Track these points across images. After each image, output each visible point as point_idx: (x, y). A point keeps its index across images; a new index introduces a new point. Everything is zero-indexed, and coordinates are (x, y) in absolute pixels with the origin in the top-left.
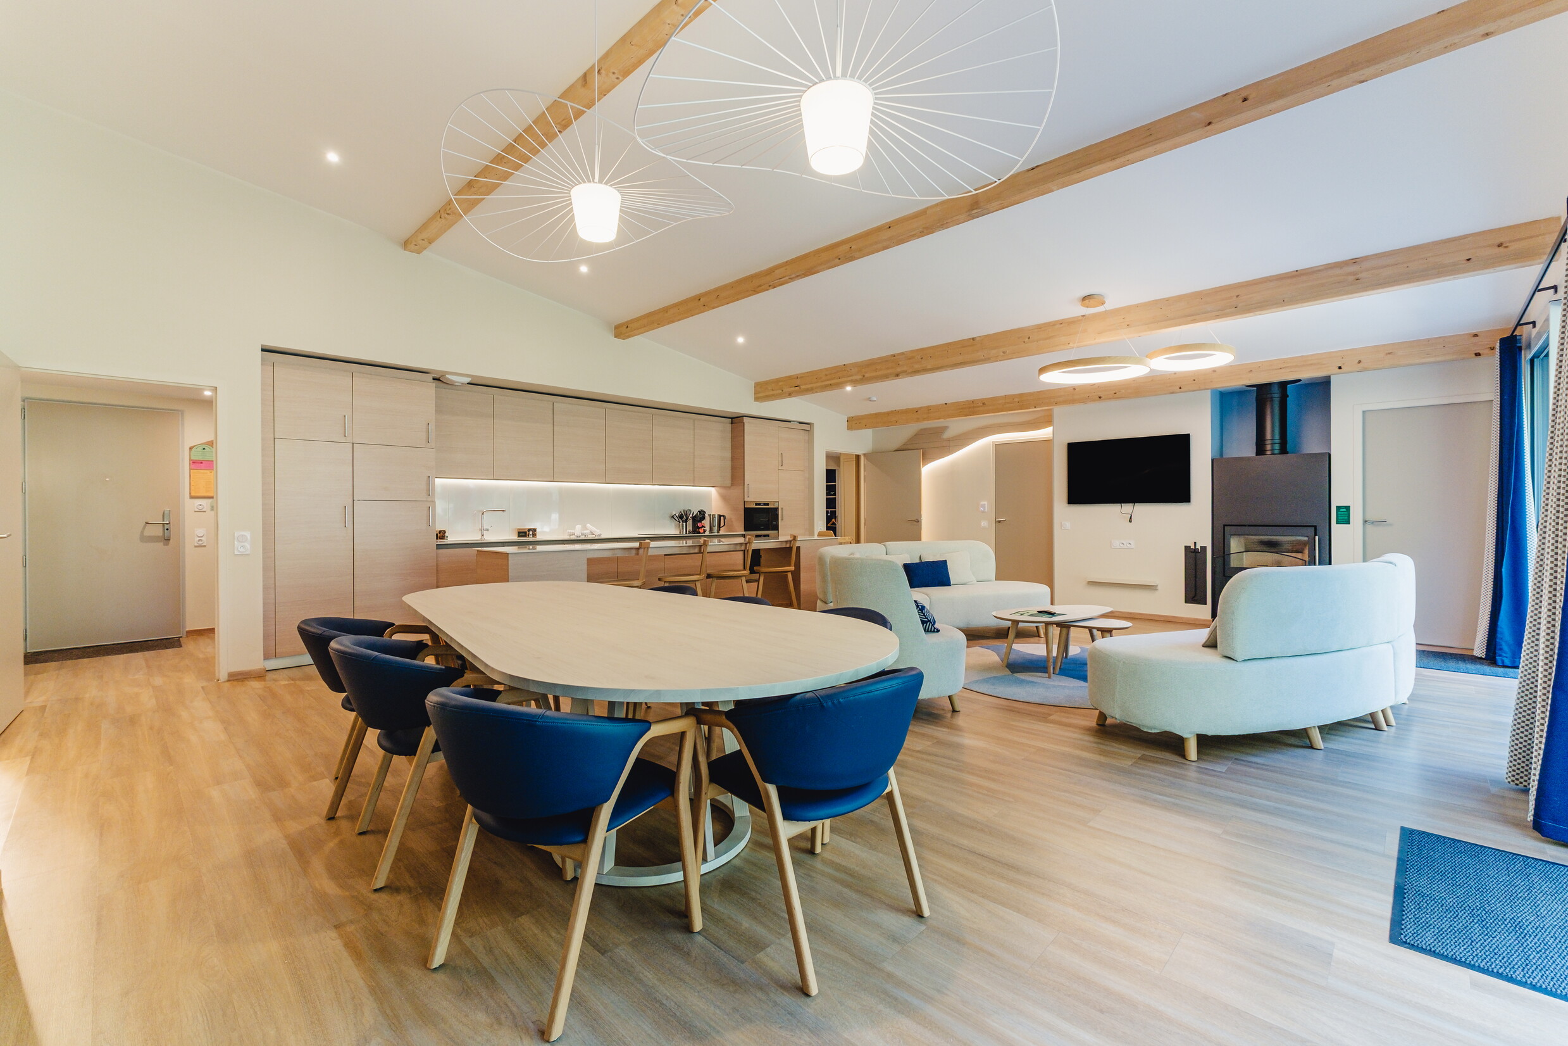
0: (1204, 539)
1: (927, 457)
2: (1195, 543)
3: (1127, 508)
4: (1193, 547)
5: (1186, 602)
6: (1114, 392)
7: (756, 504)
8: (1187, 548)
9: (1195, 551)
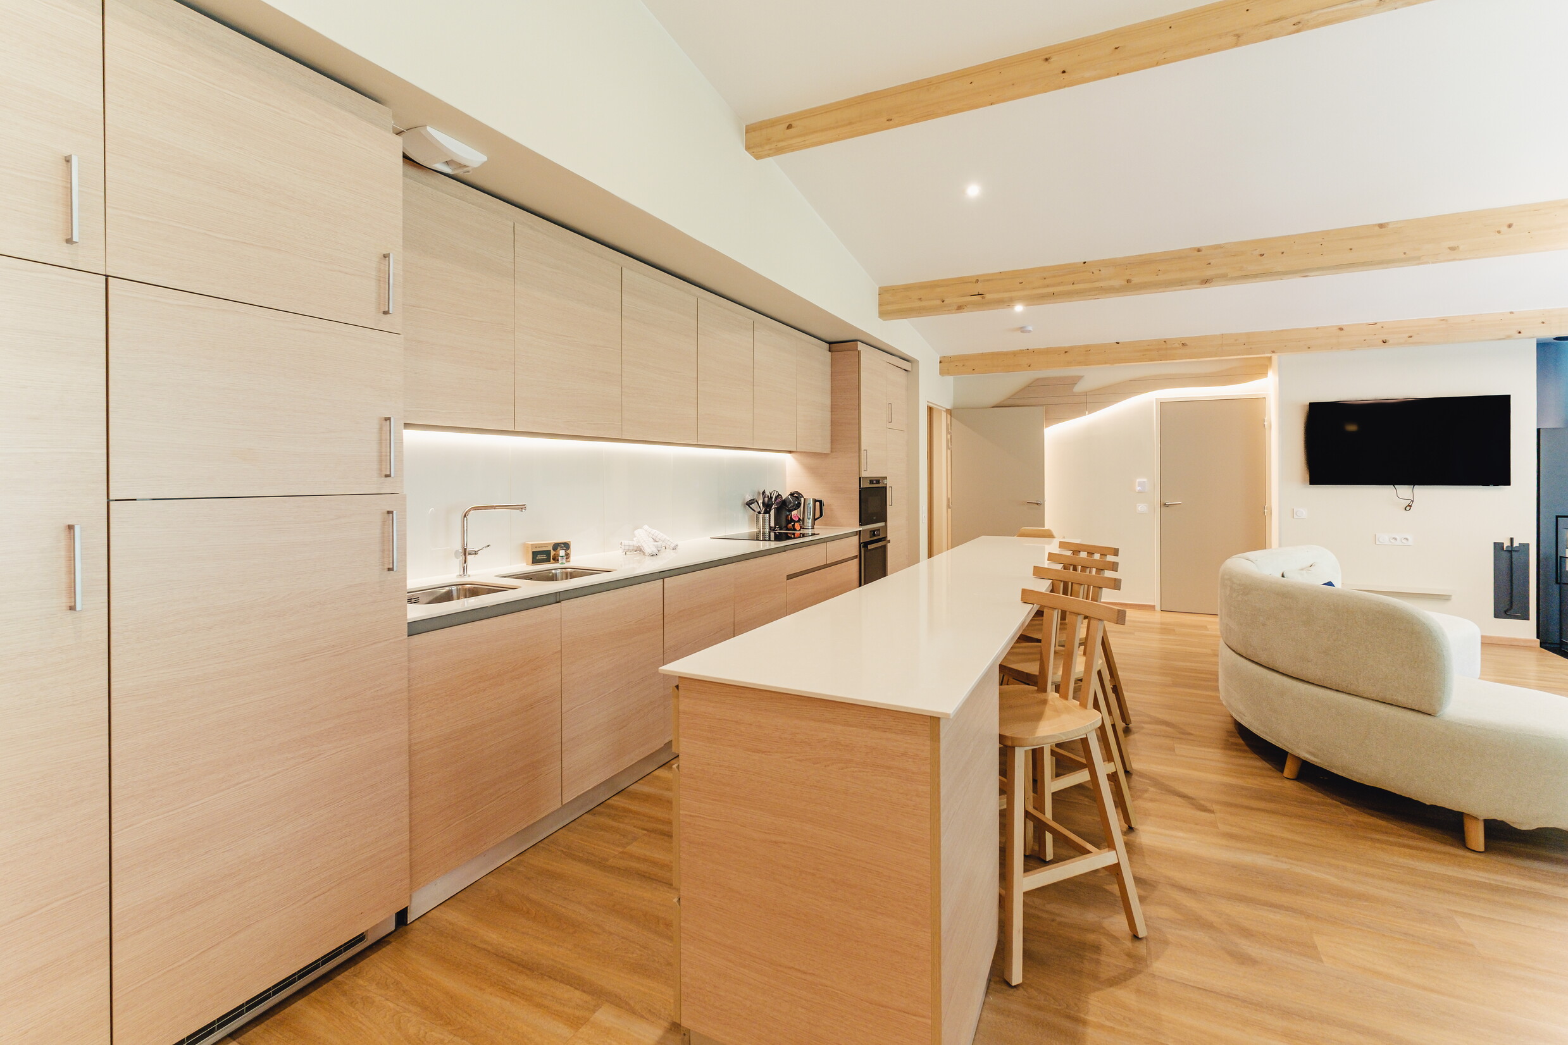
0: (1526, 534)
1: (1053, 417)
2: (1512, 539)
3: (1404, 491)
4: (1507, 544)
5: (1496, 616)
6: (1410, 335)
7: (871, 482)
8: (1498, 547)
9: (1511, 551)
